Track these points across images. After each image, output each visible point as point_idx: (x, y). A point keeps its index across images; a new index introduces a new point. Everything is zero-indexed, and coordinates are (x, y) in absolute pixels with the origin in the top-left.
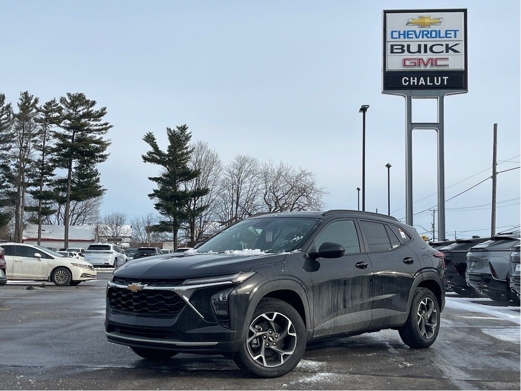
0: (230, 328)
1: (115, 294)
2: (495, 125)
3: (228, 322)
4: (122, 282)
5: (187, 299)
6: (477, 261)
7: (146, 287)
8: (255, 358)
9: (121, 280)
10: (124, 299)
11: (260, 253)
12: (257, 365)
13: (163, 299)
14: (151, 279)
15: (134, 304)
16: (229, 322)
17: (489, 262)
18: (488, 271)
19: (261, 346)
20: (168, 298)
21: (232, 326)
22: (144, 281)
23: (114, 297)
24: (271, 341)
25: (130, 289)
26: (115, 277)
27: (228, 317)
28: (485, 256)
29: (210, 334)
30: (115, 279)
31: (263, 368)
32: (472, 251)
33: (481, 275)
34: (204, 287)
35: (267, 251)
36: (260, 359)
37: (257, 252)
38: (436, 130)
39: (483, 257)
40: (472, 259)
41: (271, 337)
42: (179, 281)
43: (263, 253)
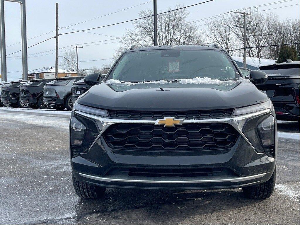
0: (274, 157)
2: (57, 4)
5: (241, 131)
6: (49, 91)
17: (55, 91)
18: (54, 95)
28: (53, 88)
32: (47, 85)
33: (51, 97)
38: (20, 3)
39: (52, 88)
40: (46, 90)
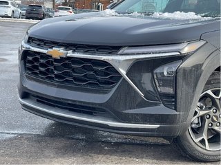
0: (176, 109)
1: (30, 58)
3: (173, 102)
4: (39, 45)
5: (123, 72)
7: (70, 54)
8: (197, 140)
9: (39, 43)
10: (42, 65)
11: (196, 17)
12: (199, 148)
13: (92, 70)
14: (76, 45)
15: (56, 72)
16: (175, 102)
19: (203, 126)
20: (100, 69)
21: (178, 106)
22: (67, 46)
23: (30, 62)
24: (214, 121)
25: (49, 54)
26: (29, 38)
27: (175, 96)
29: (152, 115)
30: (30, 40)
31: (205, 151)
34: (145, 58)
35: (204, 15)
36: (203, 141)
37: (191, 15)
41: (215, 116)
42: (114, 49)
43: (199, 17)
